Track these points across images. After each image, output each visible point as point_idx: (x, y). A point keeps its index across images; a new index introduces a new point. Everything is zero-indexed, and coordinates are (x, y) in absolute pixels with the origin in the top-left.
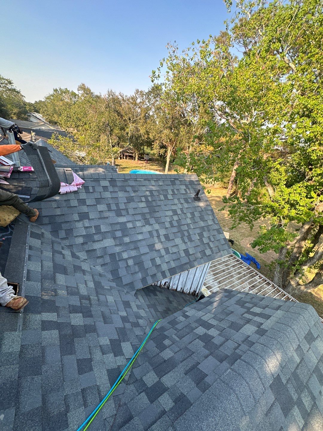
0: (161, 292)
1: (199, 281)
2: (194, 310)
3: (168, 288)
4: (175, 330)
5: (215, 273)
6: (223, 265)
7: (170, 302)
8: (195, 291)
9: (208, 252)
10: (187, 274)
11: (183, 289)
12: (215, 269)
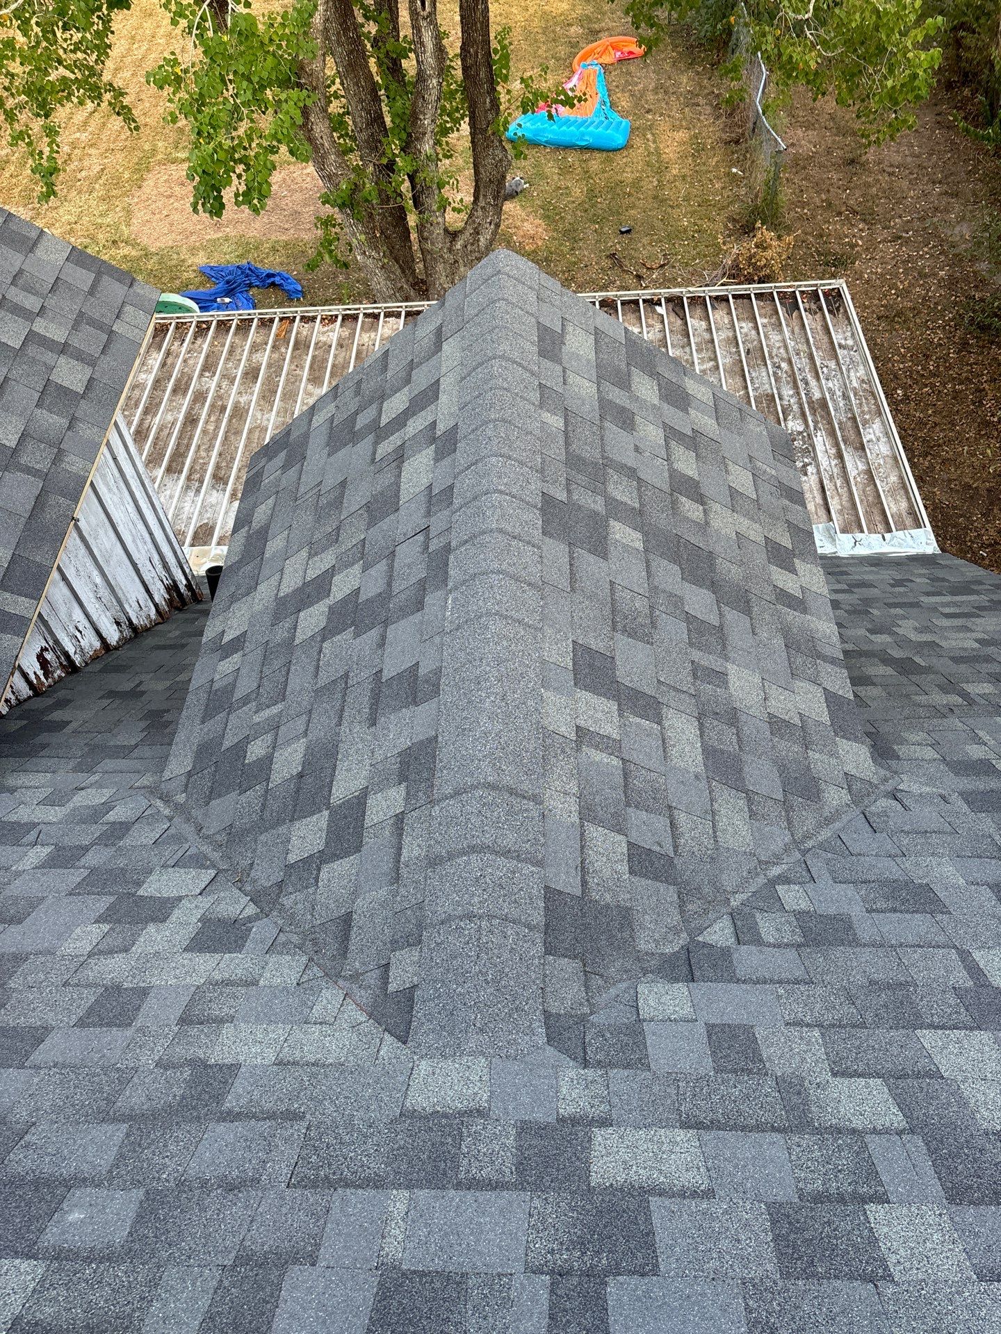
0: (62, 704)
1: (151, 534)
2: (235, 606)
3: (71, 667)
4: (244, 704)
5: (171, 461)
6: (170, 401)
7: (135, 694)
8: (173, 588)
9: (71, 375)
10: (82, 550)
11: (123, 619)
12: (155, 444)
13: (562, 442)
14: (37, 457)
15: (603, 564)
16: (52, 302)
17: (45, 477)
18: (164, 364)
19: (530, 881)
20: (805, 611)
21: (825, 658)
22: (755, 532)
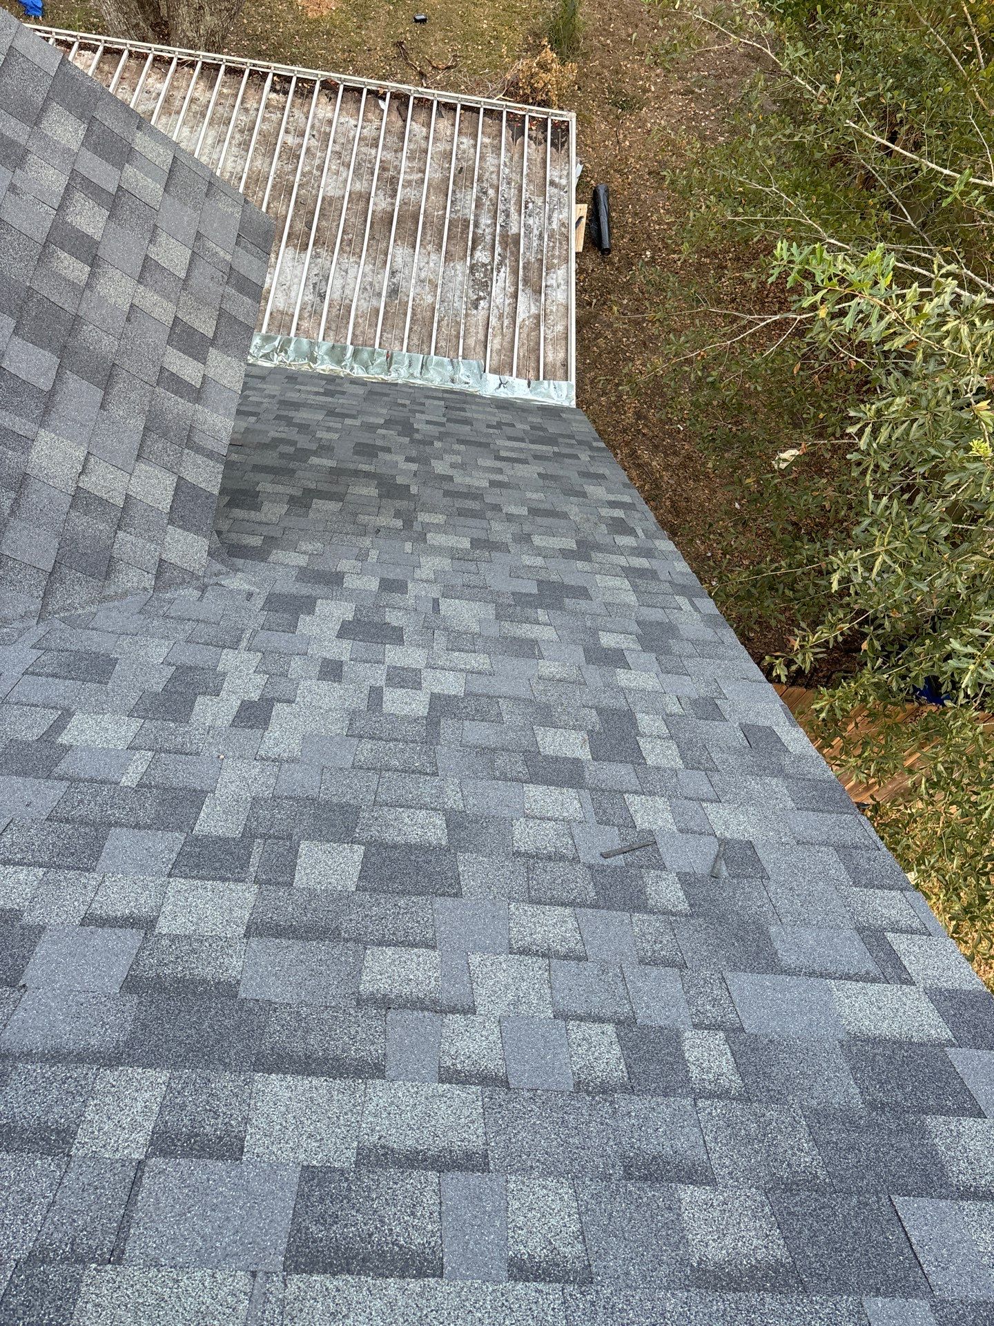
20: (197, 400)
22: (161, 309)
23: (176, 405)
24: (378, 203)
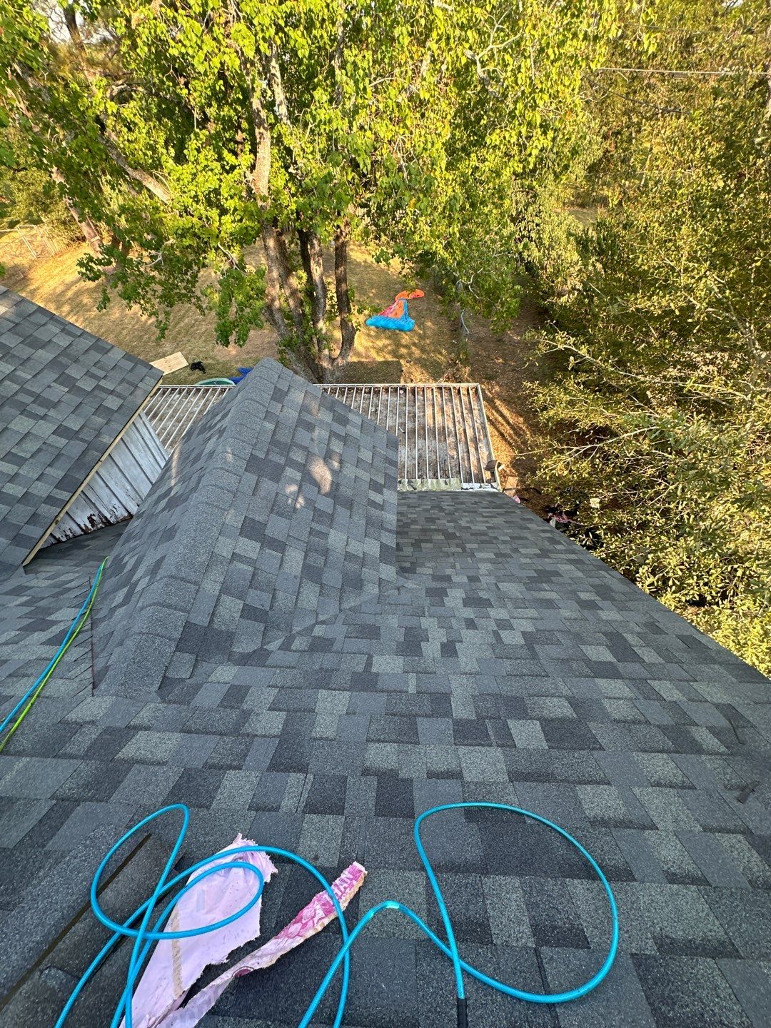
9: (112, 403)
13: (270, 434)
14: (88, 435)
15: (276, 485)
16: (111, 374)
17: (89, 443)
18: (204, 404)
19: (179, 618)
20: (382, 510)
21: (386, 530)
22: (365, 476)
23: (375, 513)
24: (409, 425)
